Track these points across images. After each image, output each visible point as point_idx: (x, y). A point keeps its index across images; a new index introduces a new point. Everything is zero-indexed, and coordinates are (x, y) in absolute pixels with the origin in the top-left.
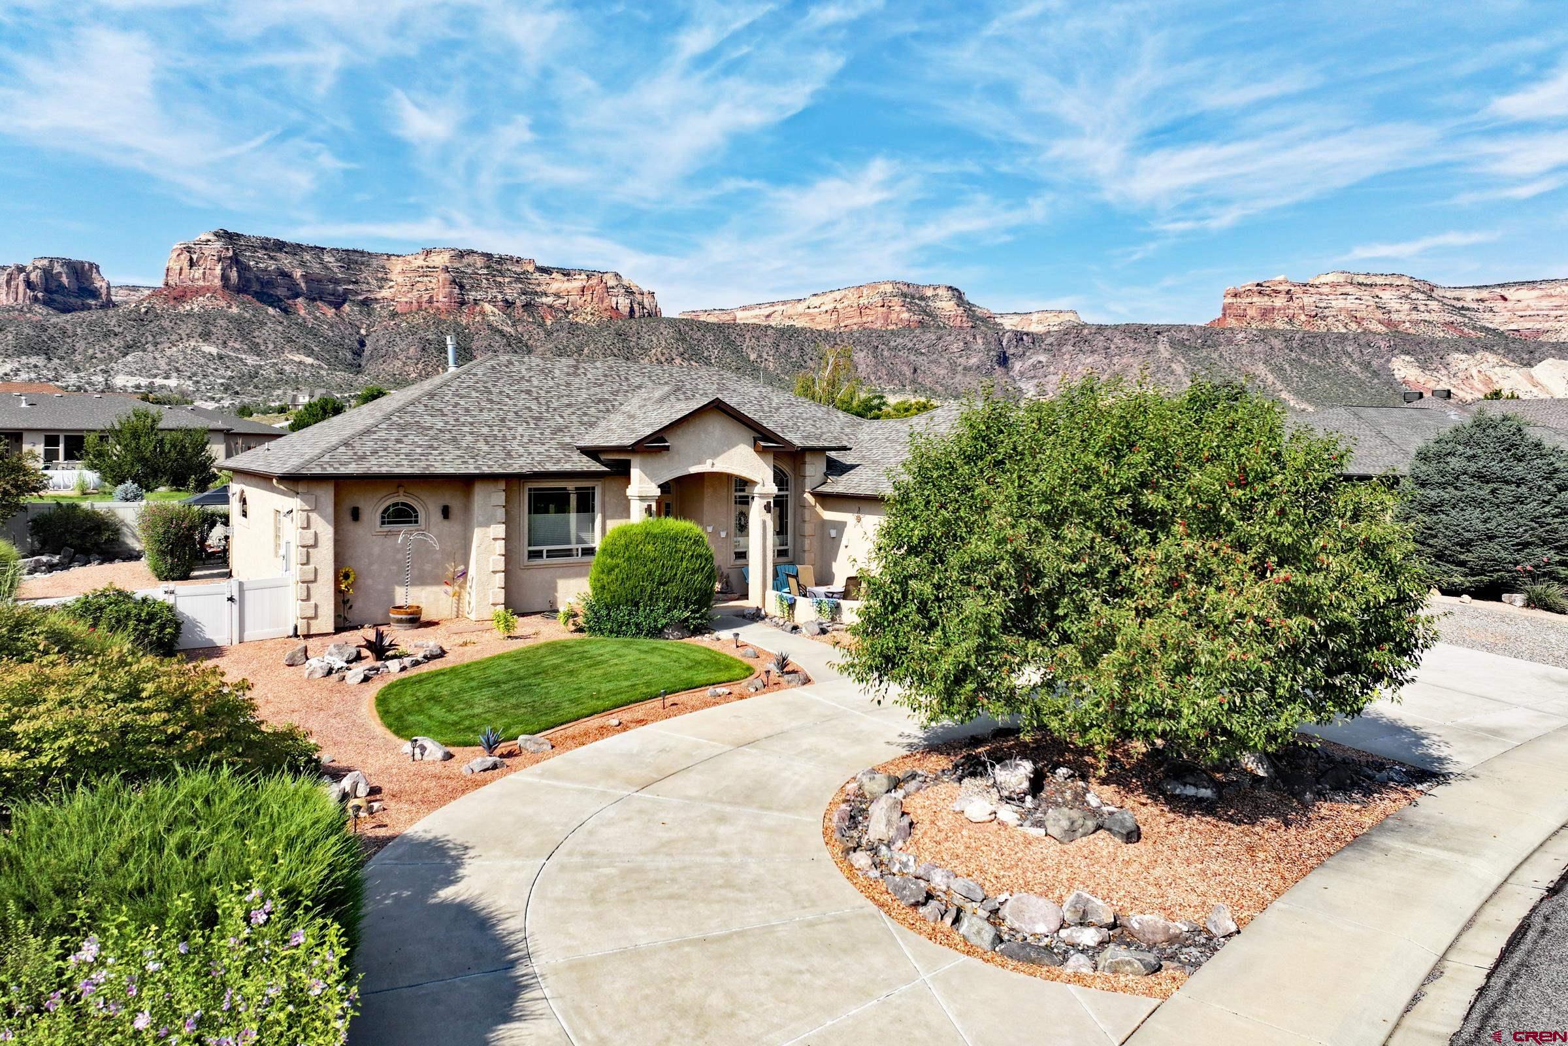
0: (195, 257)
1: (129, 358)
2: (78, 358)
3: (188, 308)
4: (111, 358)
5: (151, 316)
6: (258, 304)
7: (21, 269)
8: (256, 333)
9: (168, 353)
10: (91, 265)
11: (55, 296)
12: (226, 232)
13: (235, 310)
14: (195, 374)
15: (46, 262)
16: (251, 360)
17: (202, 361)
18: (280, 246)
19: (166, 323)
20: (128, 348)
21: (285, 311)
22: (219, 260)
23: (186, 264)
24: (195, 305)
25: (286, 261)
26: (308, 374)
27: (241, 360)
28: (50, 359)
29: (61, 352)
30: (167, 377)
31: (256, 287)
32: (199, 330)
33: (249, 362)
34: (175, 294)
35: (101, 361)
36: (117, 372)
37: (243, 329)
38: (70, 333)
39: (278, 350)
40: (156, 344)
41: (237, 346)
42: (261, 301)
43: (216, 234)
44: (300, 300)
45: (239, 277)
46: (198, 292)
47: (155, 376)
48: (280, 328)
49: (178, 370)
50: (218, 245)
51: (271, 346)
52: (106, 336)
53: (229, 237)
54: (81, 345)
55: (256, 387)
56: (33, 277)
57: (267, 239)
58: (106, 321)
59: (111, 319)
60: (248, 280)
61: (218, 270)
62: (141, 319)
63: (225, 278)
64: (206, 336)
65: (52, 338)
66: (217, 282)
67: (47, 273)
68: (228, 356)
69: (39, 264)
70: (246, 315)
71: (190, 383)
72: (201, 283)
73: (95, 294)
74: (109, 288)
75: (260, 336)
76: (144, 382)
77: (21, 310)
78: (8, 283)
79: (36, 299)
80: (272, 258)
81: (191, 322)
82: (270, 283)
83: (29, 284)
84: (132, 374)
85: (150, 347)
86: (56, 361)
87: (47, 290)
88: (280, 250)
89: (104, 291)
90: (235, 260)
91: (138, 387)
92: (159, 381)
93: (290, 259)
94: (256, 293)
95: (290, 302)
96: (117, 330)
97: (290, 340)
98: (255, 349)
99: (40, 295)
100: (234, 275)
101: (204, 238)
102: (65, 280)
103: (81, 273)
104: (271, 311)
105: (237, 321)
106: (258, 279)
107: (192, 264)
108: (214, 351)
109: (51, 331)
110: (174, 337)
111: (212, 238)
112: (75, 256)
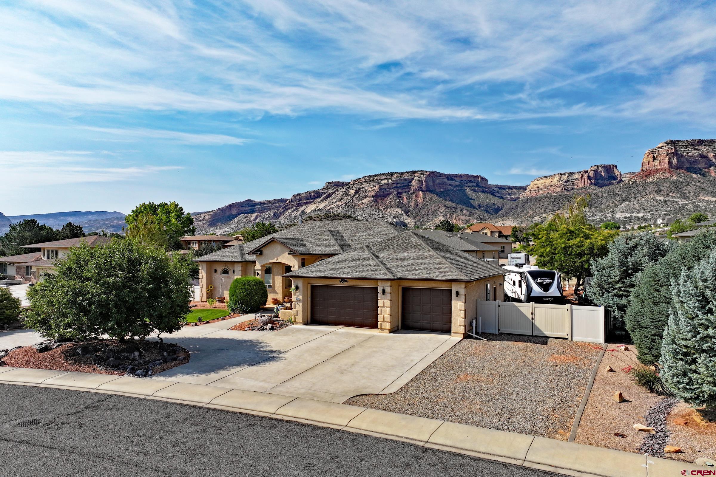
0: (655, 155)
1: (623, 205)
2: (602, 207)
3: (651, 179)
4: (616, 206)
5: (634, 185)
6: (688, 173)
7: (586, 172)
8: (685, 188)
9: (640, 201)
10: (613, 166)
11: (599, 181)
12: (671, 141)
13: (675, 178)
14: (652, 210)
15: (596, 167)
16: (681, 201)
17: (656, 204)
18: (701, 142)
19: (640, 188)
20: (624, 200)
21: (703, 175)
22: (668, 154)
23: (651, 159)
24: (655, 178)
25: (704, 150)
26: (712, 206)
27: (676, 202)
28: (591, 208)
29: (596, 205)
30: (639, 213)
31: (687, 165)
32: (656, 189)
33: (680, 202)
34: (646, 174)
35: (611, 207)
36: (617, 212)
37: (677, 187)
38: (600, 196)
39: (697, 195)
40: (635, 198)
41: (674, 195)
42: (688, 171)
43: (667, 143)
44: (712, 168)
45: (678, 161)
46: (657, 172)
47: (633, 212)
48: (699, 184)
49: (644, 209)
50: (667, 148)
51: (692, 194)
52: (614, 196)
53: (672, 143)
54: (604, 201)
55: (682, 214)
56: (590, 174)
57: (694, 140)
58: (615, 189)
59: (617, 188)
60: (683, 162)
61: (667, 160)
62: (629, 187)
63: (670, 163)
64: (658, 192)
65: (593, 199)
66: (666, 166)
67: (596, 172)
68: (670, 201)
69: (593, 169)
70: (681, 180)
71: (649, 214)
72: (659, 167)
73: (615, 178)
74: (621, 175)
75: (686, 189)
76: (628, 215)
77: (586, 188)
78: (581, 178)
79: (591, 183)
80: (696, 149)
81: (652, 186)
82: (695, 162)
83: (589, 178)
84: (623, 212)
85: (633, 200)
86: (593, 209)
87: (596, 179)
88: (701, 145)
89: (619, 177)
90: (676, 154)
91: (625, 218)
92: (635, 215)
93: (707, 148)
94: (687, 168)
95: (706, 170)
96: (619, 193)
97: (703, 190)
98: (684, 196)
99: (593, 181)
100: (675, 161)
101: (660, 145)
102: (603, 174)
103: (609, 169)
104: (694, 176)
105: (674, 183)
106: (688, 161)
107: (654, 158)
108: (662, 198)
109: (593, 196)
110: (644, 194)
111: (664, 145)
112: (607, 163)
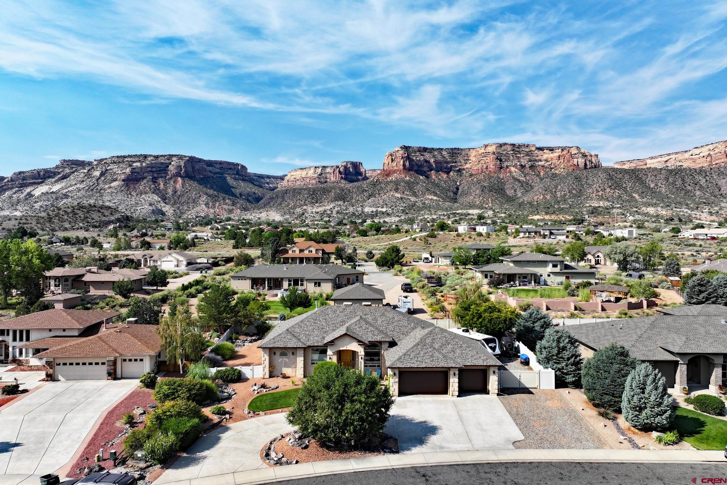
0: (393, 158)
1: (370, 200)
2: (353, 201)
3: (391, 179)
4: (364, 201)
5: (378, 182)
6: (417, 175)
7: (337, 167)
8: (415, 188)
9: (383, 197)
10: (360, 163)
11: (348, 176)
12: (405, 146)
13: (408, 178)
14: (392, 206)
15: (345, 163)
16: (413, 199)
17: (395, 200)
18: (425, 149)
19: (383, 186)
20: (370, 196)
21: (427, 177)
22: (402, 158)
23: (390, 161)
24: (393, 178)
25: (427, 156)
26: (434, 204)
27: (409, 199)
28: (344, 202)
29: (348, 199)
30: (382, 208)
31: (416, 168)
32: (394, 187)
33: (412, 200)
34: (386, 173)
35: (361, 202)
36: (366, 206)
37: (410, 186)
38: (351, 191)
39: (424, 194)
40: (379, 194)
41: (408, 193)
42: (417, 173)
43: (401, 148)
44: (433, 172)
45: (409, 164)
46: (395, 172)
47: (378, 207)
48: (424, 185)
49: (386, 204)
50: (402, 152)
51: (421, 193)
52: (363, 192)
53: (406, 148)
54: (354, 196)
55: (414, 210)
56: (341, 169)
57: (420, 147)
58: (363, 186)
59: (364, 184)
60: (413, 165)
61: (402, 163)
62: (374, 184)
63: (404, 165)
64: (397, 190)
65: (345, 193)
66: (401, 167)
67: (346, 167)
68: (404, 198)
69: (343, 164)
70: (412, 180)
71: (390, 209)
72: (396, 168)
73: (361, 174)
74: (365, 171)
75: (417, 188)
76: (374, 210)
77: (337, 182)
78: (334, 172)
79: (342, 178)
80: (422, 155)
81: (391, 184)
82: (422, 166)
83: (340, 173)
84: (371, 207)
85: (377, 196)
86: (346, 203)
87: (345, 174)
88: (425, 151)
89: (364, 173)
90: (408, 158)
91: (372, 212)
92: (380, 209)
93: (429, 154)
94: (416, 170)
95: (429, 173)
96: (366, 189)
97: (428, 190)
98: (415, 194)
99: (343, 176)
100: (407, 164)
101: (397, 149)
102: (351, 170)
103: (356, 166)
104: (421, 177)
105: (408, 183)
106: (416, 164)
107: (392, 160)
108: (399, 195)
109: (345, 191)
110: (386, 191)
111: (400, 149)
112: (354, 160)
